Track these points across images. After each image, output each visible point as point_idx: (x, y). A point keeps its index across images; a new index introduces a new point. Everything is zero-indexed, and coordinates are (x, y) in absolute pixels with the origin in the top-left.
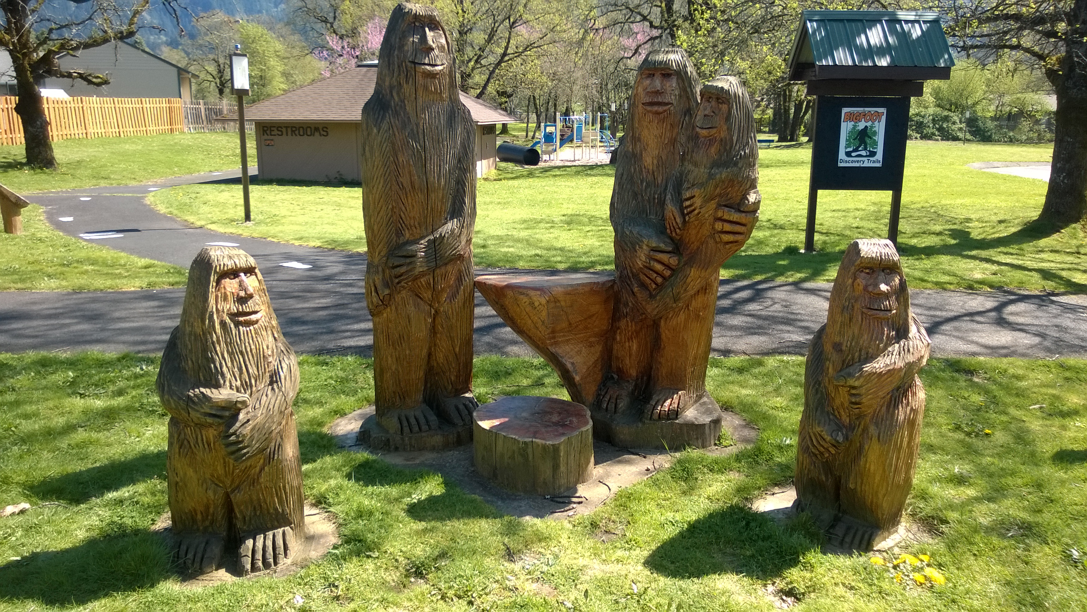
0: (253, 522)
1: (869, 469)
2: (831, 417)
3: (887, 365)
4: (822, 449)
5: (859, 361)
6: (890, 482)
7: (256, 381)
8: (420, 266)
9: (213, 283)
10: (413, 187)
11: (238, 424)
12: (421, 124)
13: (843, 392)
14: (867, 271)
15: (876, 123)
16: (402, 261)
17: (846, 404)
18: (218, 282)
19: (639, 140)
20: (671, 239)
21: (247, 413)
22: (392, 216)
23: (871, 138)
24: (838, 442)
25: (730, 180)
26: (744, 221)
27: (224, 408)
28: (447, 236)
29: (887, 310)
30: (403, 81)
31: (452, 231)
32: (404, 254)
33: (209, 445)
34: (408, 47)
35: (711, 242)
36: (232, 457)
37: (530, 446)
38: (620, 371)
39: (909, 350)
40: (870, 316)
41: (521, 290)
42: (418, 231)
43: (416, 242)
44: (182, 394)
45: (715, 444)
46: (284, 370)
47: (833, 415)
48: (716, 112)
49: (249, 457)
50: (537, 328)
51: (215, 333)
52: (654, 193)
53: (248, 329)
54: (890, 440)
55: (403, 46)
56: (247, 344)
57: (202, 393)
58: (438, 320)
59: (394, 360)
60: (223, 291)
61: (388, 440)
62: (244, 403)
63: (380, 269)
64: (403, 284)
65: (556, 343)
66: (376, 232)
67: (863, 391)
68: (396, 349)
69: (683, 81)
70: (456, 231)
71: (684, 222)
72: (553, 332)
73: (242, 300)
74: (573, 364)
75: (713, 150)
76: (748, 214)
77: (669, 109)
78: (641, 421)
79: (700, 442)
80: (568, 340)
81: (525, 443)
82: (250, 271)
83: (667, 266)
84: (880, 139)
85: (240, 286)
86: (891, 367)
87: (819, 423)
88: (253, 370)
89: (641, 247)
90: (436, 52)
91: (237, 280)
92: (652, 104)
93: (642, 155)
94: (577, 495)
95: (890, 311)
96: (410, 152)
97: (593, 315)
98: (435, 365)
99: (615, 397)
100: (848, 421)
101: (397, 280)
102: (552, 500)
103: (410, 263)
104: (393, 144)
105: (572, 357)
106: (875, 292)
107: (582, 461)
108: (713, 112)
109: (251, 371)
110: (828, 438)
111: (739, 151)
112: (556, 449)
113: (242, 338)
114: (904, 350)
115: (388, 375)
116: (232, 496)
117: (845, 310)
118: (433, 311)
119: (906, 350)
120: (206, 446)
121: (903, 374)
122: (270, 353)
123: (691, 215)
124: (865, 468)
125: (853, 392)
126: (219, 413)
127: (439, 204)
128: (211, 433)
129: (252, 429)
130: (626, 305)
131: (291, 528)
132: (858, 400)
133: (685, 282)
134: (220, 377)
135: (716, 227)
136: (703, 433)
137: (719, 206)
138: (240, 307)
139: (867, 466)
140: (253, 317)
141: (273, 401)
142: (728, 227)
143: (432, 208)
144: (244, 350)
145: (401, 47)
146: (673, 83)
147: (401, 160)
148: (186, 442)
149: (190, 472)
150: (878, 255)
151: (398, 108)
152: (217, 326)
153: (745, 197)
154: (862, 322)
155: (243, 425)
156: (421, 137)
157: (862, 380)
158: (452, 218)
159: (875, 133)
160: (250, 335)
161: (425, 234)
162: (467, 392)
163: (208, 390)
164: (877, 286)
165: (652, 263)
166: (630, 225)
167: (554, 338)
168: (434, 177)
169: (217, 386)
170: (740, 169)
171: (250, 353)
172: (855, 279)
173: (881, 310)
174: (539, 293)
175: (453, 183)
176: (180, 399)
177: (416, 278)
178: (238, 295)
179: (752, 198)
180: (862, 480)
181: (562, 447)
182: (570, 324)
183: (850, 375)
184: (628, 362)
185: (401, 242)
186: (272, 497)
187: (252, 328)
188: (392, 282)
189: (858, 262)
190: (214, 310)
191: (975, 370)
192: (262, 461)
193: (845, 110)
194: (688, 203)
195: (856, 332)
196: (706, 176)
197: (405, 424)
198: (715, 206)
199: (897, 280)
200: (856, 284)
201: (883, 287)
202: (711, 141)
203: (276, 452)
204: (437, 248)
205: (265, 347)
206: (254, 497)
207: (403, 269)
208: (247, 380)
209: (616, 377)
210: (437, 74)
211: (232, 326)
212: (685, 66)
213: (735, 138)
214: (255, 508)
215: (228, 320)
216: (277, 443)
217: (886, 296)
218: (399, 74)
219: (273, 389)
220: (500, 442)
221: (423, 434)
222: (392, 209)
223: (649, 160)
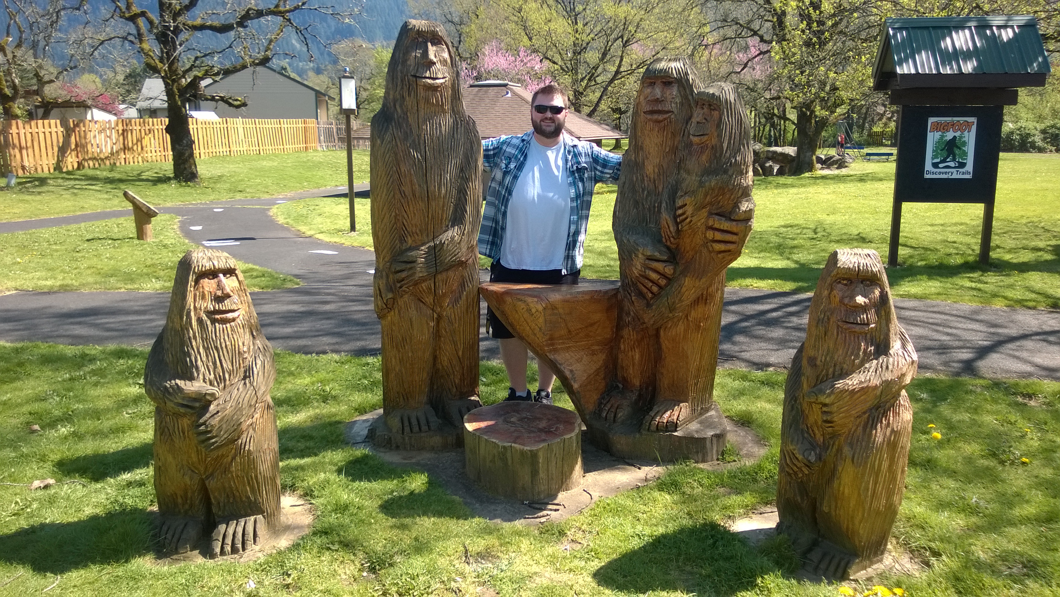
0: (227, 508)
1: (843, 493)
2: (806, 435)
3: (861, 382)
4: (795, 468)
5: (833, 377)
6: (867, 508)
7: (230, 376)
8: (420, 271)
9: (191, 282)
10: (414, 195)
11: (208, 415)
12: (423, 135)
13: (816, 408)
14: (845, 282)
15: (966, 133)
16: (403, 266)
17: (820, 423)
18: (197, 282)
19: (642, 148)
20: (668, 248)
21: (218, 405)
22: (395, 223)
23: (960, 148)
24: (809, 461)
25: (720, 188)
26: (735, 230)
27: (195, 400)
28: (446, 242)
29: (864, 324)
30: (406, 94)
31: (453, 238)
32: (406, 259)
33: (184, 433)
34: (411, 62)
35: (705, 251)
36: (203, 445)
37: (509, 451)
38: (625, 381)
39: (887, 367)
40: (846, 329)
41: (519, 297)
42: (420, 238)
43: (417, 248)
44: (161, 384)
45: (718, 459)
46: (258, 366)
47: (808, 433)
48: (708, 119)
49: (218, 447)
50: (535, 335)
51: (192, 329)
52: (655, 202)
53: (224, 326)
54: (866, 463)
55: (406, 60)
56: (222, 340)
57: (177, 384)
58: (442, 324)
59: (398, 362)
60: (201, 290)
61: (390, 438)
62: (213, 395)
63: (384, 274)
64: (404, 288)
65: (555, 351)
66: (380, 238)
67: (834, 408)
68: (399, 351)
69: (685, 89)
70: (456, 239)
71: (678, 231)
72: (551, 339)
73: (219, 299)
74: (571, 371)
75: (704, 158)
76: (739, 223)
77: (669, 117)
78: (639, 431)
79: (700, 456)
80: (568, 348)
81: (504, 447)
82: (230, 272)
83: (663, 275)
84: (970, 149)
85: (218, 286)
86: (865, 385)
87: (792, 441)
88: (227, 365)
89: (637, 256)
90: (438, 65)
91: (216, 280)
92: (652, 112)
93: (644, 164)
94: (556, 502)
95: (868, 324)
96: (411, 162)
97: (595, 323)
98: (441, 367)
99: (616, 406)
100: (822, 440)
101: (399, 285)
102: (530, 506)
103: (411, 268)
104: (396, 154)
105: (571, 365)
106: (851, 304)
107: (566, 468)
108: (705, 119)
109: (225, 365)
110: (800, 457)
111: (729, 158)
112: (534, 455)
113: (218, 335)
114: (881, 367)
115: (392, 376)
116: (207, 482)
117: (820, 322)
118: (435, 316)
119: (884, 367)
120: (181, 434)
121: (878, 393)
122: (245, 349)
123: (684, 224)
124: (839, 491)
125: (825, 409)
126: (190, 404)
127: (440, 212)
128: (186, 422)
129: (221, 421)
130: (628, 314)
131: (264, 516)
132: (829, 418)
133: (679, 292)
134: (194, 370)
135: (708, 235)
136: (704, 447)
137: (710, 214)
138: (217, 306)
139: (841, 489)
140: (230, 315)
141: (243, 395)
142: (719, 236)
143: (432, 215)
144: (219, 346)
145: (405, 61)
146: (675, 90)
147: (402, 170)
148: (166, 430)
149: (170, 459)
150: (856, 265)
151: (401, 120)
152: (194, 323)
153: (736, 206)
154: (838, 335)
155: (213, 416)
156: (422, 147)
157: (833, 397)
158: (453, 226)
159: (964, 144)
160: (226, 332)
161: (426, 241)
162: (473, 395)
163: (183, 382)
164: (853, 297)
165: (647, 271)
166: (628, 233)
167: (552, 345)
168: (435, 186)
169: (191, 378)
170: (731, 176)
171: (224, 349)
172: (832, 290)
173: (857, 324)
174: (536, 299)
175: (454, 192)
176: (159, 389)
177: (416, 284)
178: (215, 294)
179: (744, 206)
180: (837, 503)
181: (541, 454)
182: (569, 331)
183: (822, 392)
184: (631, 372)
185: (404, 248)
186: (244, 485)
187: (228, 325)
188: (396, 286)
189: (835, 272)
190: (192, 307)
191: (1034, 394)
192: (233, 451)
193: (931, 120)
194: (680, 212)
195: (831, 346)
196: (697, 184)
197: (406, 423)
198: (706, 214)
199: (877, 292)
200: (832, 296)
201: (860, 300)
202: (703, 148)
203: (248, 443)
204: (437, 254)
205: (241, 344)
206: (227, 485)
207: (404, 275)
208: (221, 374)
209: (621, 386)
210: (438, 87)
211: (209, 323)
212: (687, 74)
213: (725, 145)
214: (228, 496)
215: (205, 317)
216: (249, 435)
217: (864, 309)
218: (402, 88)
219: (245, 384)
220: (483, 445)
221: (423, 435)
222: (395, 217)
223: (650, 169)
